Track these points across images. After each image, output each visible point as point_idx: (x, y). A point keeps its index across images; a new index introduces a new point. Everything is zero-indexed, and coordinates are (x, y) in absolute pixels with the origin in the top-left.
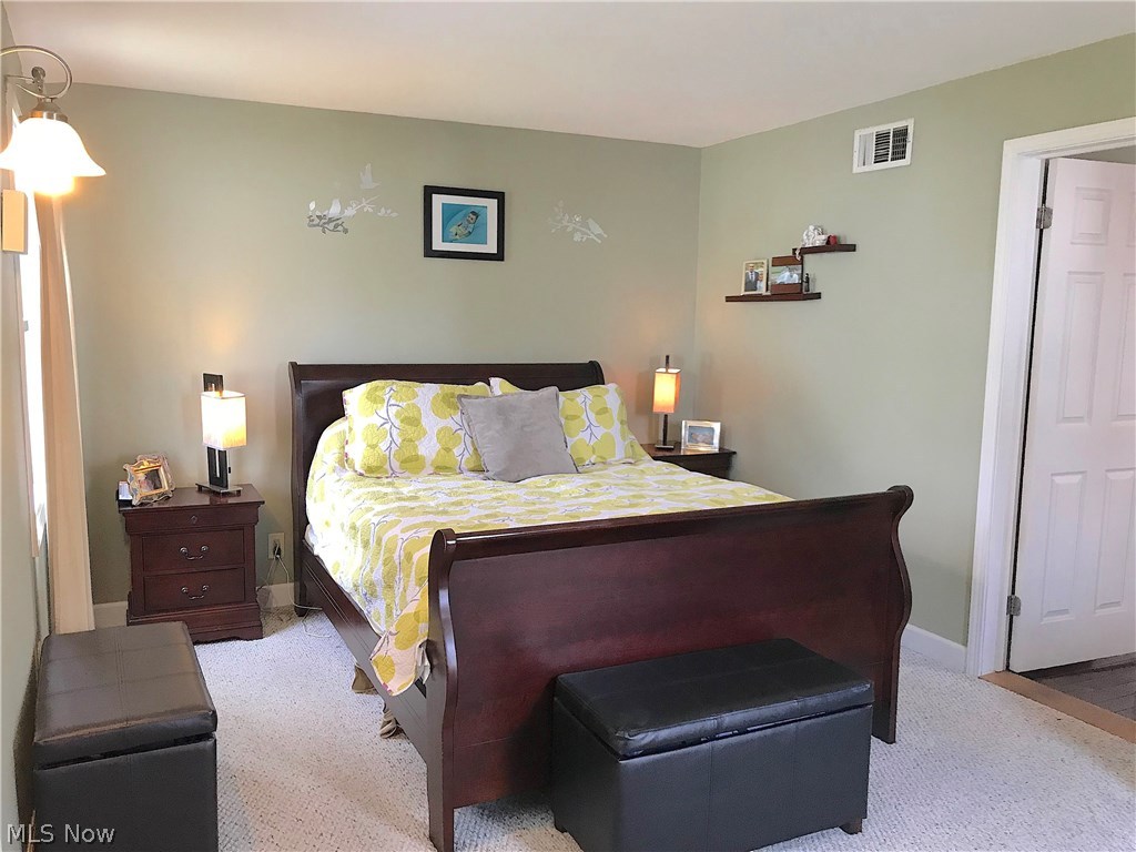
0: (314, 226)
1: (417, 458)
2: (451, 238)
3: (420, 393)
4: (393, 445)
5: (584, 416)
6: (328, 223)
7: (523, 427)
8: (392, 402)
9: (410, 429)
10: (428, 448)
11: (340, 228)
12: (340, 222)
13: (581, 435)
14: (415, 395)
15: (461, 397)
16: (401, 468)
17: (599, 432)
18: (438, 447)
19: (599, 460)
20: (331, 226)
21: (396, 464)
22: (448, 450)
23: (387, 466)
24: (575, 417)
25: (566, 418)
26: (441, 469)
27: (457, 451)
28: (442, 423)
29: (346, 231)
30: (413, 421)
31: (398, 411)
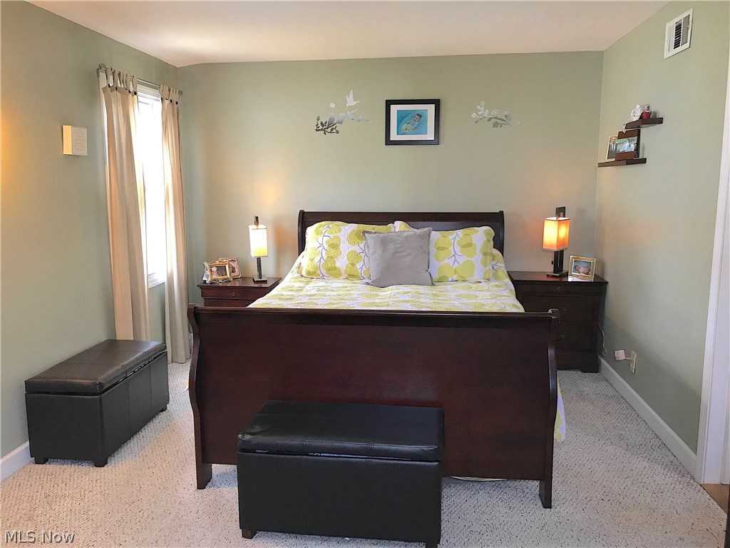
0: (320, 130)
1: (335, 268)
2: (402, 132)
3: (343, 230)
4: (322, 260)
5: (451, 248)
6: (327, 128)
7: (395, 253)
8: (326, 234)
9: (332, 251)
10: (342, 263)
11: (334, 131)
12: (334, 127)
13: (446, 261)
14: (340, 230)
15: (364, 232)
16: (327, 273)
17: (462, 260)
18: (347, 262)
19: (460, 278)
20: (329, 130)
21: (324, 272)
22: (353, 265)
23: (319, 272)
24: (443, 249)
25: (438, 249)
26: (351, 276)
27: (358, 266)
28: (352, 248)
29: (337, 132)
30: (335, 246)
31: (328, 240)
